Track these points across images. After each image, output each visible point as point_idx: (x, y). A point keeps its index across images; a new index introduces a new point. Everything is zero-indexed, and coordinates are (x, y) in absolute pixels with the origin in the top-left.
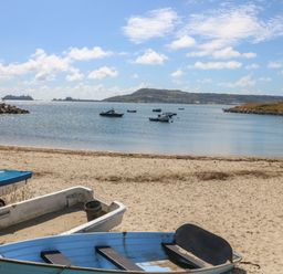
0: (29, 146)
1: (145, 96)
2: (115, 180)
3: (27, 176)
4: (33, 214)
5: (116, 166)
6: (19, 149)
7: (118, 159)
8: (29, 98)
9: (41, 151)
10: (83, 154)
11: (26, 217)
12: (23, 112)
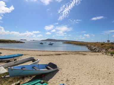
0: (24, 50)
1: (48, 40)
2: (40, 55)
3: (22, 55)
4: (22, 62)
5: (41, 53)
6: (22, 50)
7: (42, 52)
8: (26, 40)
9: (27, 50)
10: (35, 51)
11: (21, 62)
12: (24, 43)
